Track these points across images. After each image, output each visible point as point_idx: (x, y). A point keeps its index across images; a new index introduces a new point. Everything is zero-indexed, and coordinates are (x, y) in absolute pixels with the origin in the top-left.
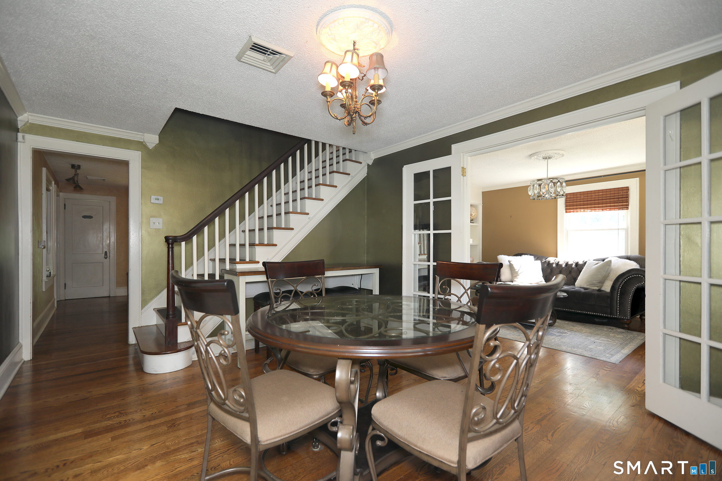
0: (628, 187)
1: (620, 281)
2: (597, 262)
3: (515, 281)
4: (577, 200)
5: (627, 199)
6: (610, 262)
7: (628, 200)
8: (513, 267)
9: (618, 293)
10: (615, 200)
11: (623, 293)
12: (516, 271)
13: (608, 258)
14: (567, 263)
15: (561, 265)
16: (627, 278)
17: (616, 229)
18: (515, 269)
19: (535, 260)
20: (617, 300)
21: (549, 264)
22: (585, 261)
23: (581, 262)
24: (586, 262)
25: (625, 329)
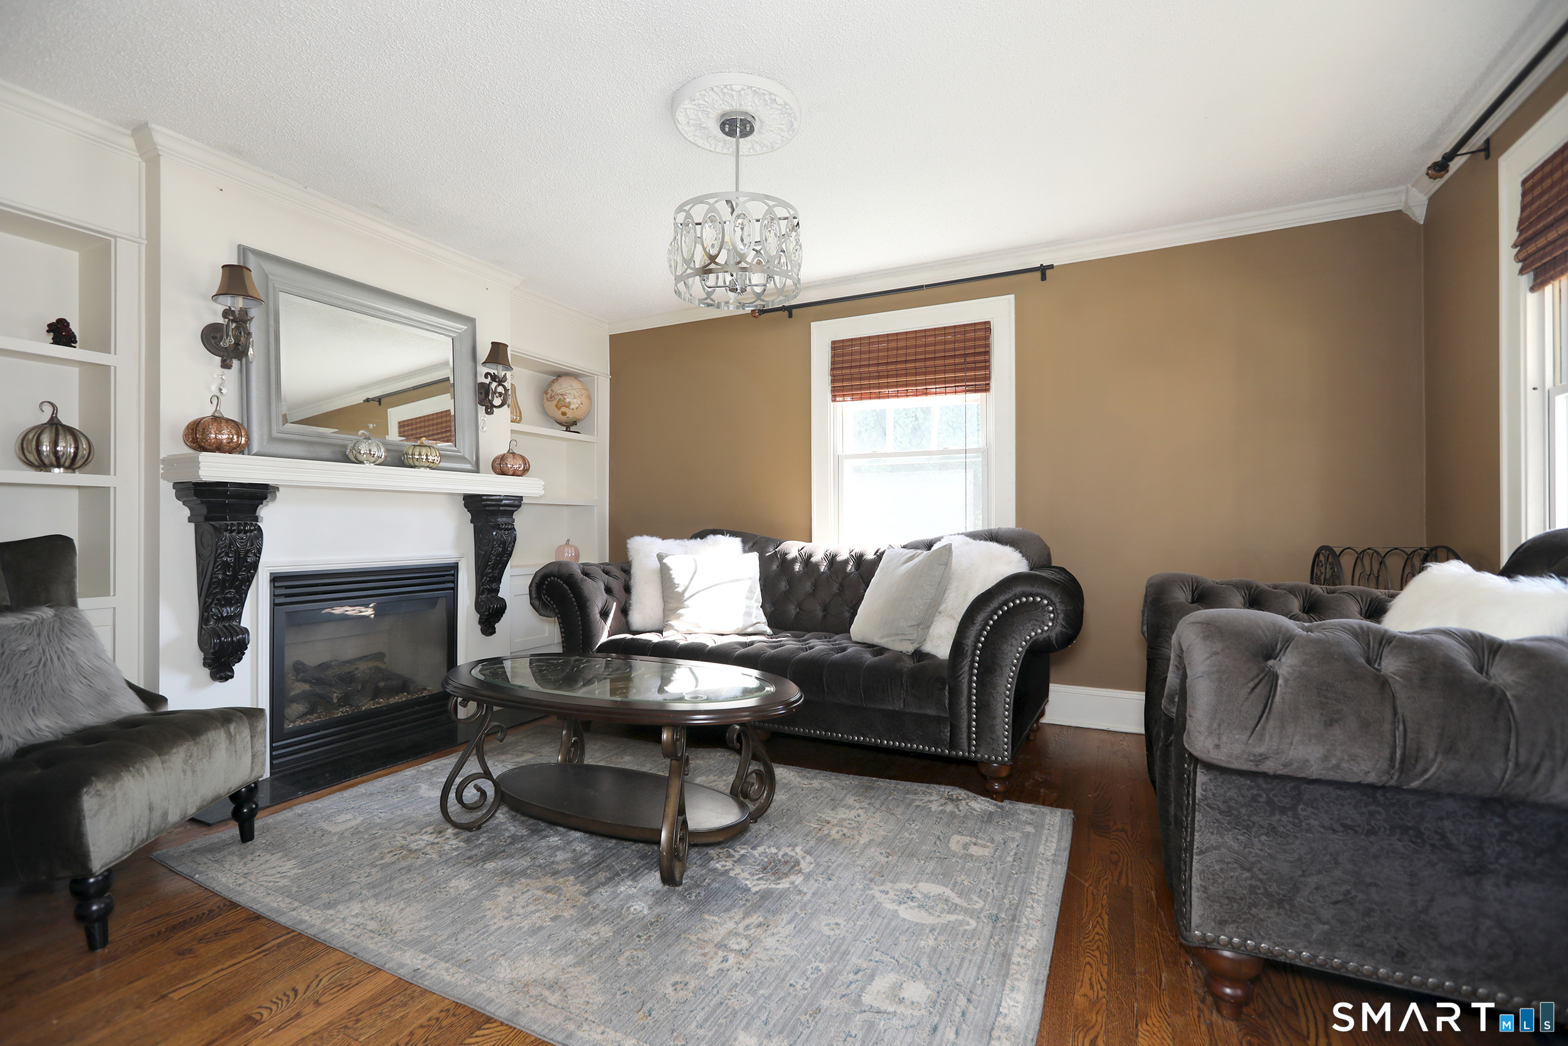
0: (989, 323)
1: (980, 619)
2: (912, 552)
3: (671, 627)
4: (860, 360)
5: (987, 357)
6: (948, 549)
7: (988, 361)
8: (671, 575)
9: (972, 667)
10: (957, 361)
11: (988, 668)
12: (680, 590)
13: (942, 537)
14: (834, 557)
15: (816, 566)
16: (1000, 608)
17: (958, 452)
18: (675, 584)
19: (745, 551)
20: (970, 694)
21: (785, 563)
22: (880, 551)
23: (870, 556)
24: (883, 553)
25: (992, 798)
